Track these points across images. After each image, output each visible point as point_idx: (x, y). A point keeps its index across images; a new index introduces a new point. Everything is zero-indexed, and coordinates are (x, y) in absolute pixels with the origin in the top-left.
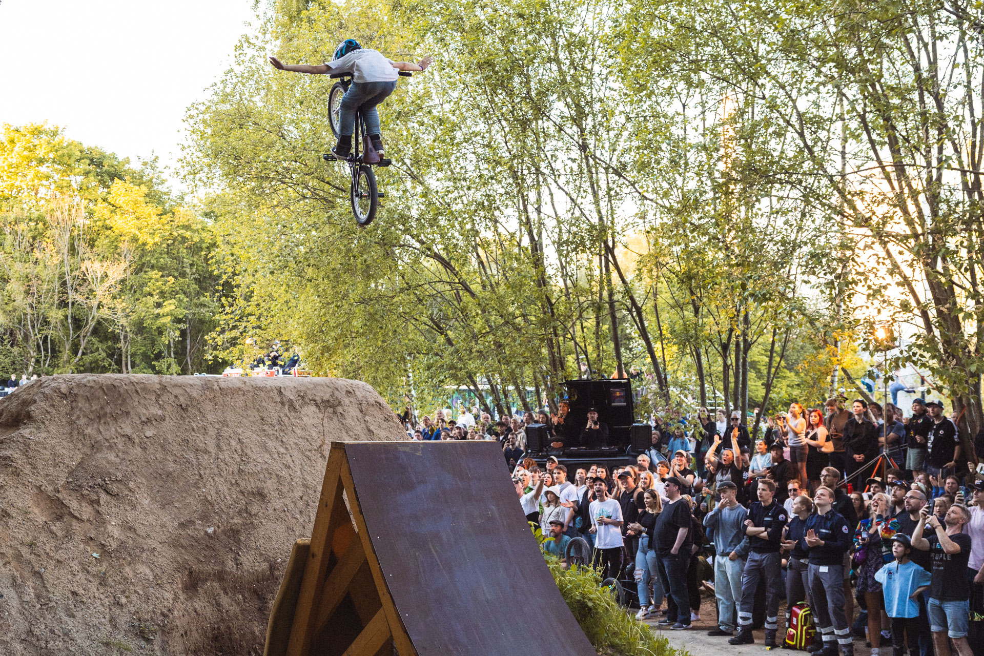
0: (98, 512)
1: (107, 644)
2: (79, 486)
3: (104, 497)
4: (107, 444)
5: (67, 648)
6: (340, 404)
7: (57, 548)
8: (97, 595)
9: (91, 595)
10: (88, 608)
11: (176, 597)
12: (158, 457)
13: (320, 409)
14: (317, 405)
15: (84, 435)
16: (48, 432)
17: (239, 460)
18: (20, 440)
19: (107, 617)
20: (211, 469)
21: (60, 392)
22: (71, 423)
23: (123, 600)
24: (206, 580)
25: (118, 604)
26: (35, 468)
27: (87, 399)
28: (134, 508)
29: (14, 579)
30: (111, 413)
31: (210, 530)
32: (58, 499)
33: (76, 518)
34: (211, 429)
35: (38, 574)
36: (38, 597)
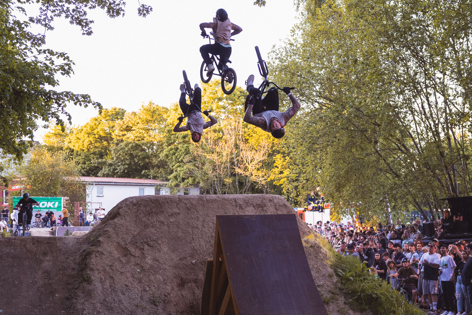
0: (143, 253)
1: (137, 306)
2: (136, 242)
3: (146, 247)
4: (152, 225)
5: (120, 307)
6: (265, 206)
7: (122, 268)
8: (136, 286)
9: (134, 286)
10: (131, 291)
11: (173, 289)
12: (175, 230)
13: (255, 208)
14: (254, 207)
15: (142, 221)
16: (126, 220)
17: (212, 231)
18: (113, 223)
19: (140, 295)
20: (198, 235)
21: (133, 203)
22: (137, 216)
23: (148, 289)
24: (189, 282)
25: (145, 290)
26: (118, 235)
27: (145, 206)
28: (160, 251)
29: (101, 279)
30: (155, 212)
31: (194, 261)
32: (126, 248)
33: (133, 256)
34: (201, 218)
35: (112, 278)
36: (111, 286)
